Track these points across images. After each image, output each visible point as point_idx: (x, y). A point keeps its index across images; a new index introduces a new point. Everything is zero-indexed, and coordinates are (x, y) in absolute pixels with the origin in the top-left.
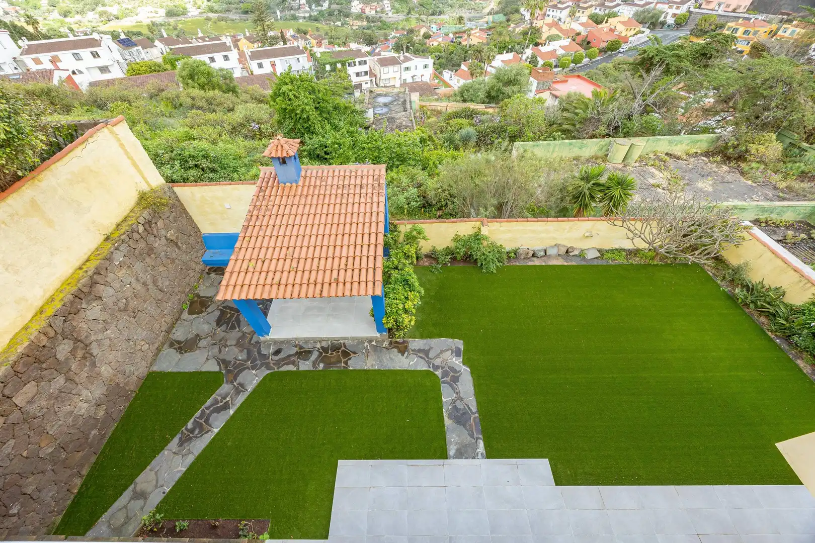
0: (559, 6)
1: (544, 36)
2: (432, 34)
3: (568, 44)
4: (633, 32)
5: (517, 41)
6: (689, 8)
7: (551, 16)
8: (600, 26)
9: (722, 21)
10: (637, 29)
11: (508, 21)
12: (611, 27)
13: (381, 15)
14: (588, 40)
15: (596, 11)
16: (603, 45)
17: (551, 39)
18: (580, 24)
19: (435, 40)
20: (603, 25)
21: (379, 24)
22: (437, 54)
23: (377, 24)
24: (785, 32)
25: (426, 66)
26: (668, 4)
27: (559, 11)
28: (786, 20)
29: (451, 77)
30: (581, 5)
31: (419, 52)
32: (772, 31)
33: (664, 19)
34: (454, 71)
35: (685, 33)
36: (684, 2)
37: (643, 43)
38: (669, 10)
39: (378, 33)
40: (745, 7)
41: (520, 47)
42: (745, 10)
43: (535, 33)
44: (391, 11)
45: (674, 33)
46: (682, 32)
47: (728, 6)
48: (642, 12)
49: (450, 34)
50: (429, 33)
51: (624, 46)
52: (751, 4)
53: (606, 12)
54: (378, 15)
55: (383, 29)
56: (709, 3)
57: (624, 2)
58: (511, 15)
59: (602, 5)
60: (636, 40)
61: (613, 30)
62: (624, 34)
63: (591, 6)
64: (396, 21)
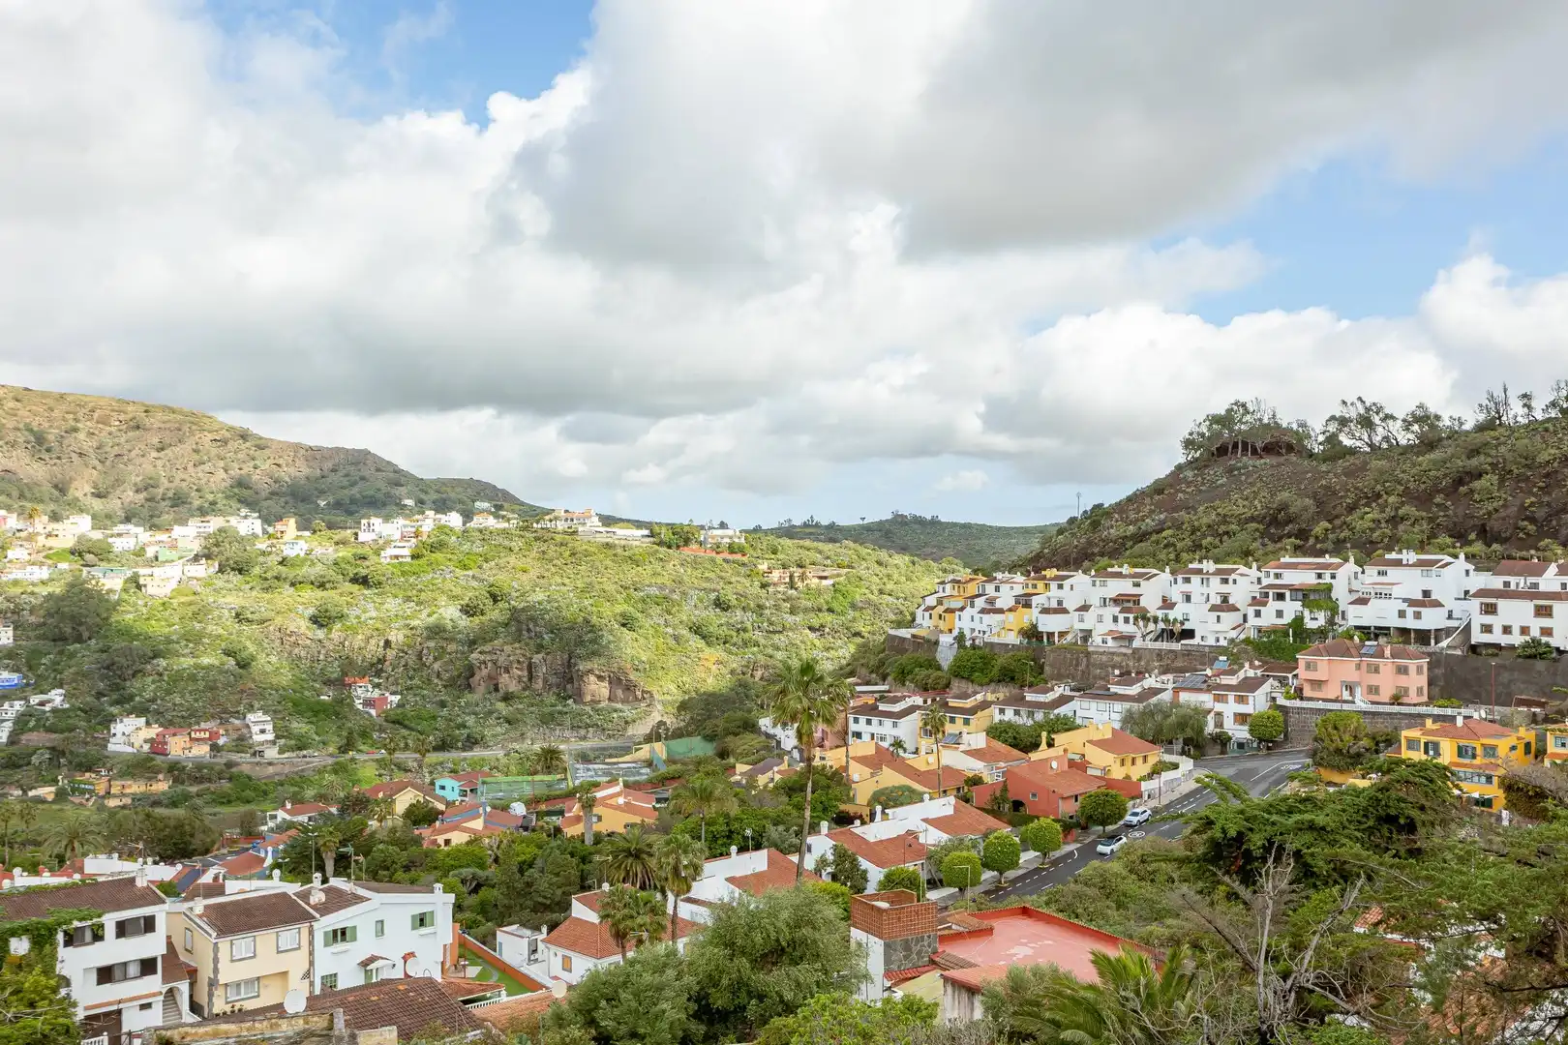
0: (882, 707)
1: (862, 794)
2: (441, 808)
3: (950, 811)
4: (1144, 768)
5: (771, 812)
6: (1274, 698)
7: (866, 737)
8: (1034, 756)
9: (1382, 727)
10: (1152, 760)
11: (723, 754)
12: (1071, 756)
13: (235, 757)
14: (1012, 796)
15: (1005, 718)
16: (1068, 808)
17: (889, 799)
18: (967, 753)
19: (455, 828)
20: (1042, 753)
21: (225, 786)
22: (467, 872)
23: (213, 786)
24: (1563, 745)
25: (421, 921)
26: (1209, 690)
27: (888, 722)
28: (1540, 718)
29: (535, 951)
30: (953, 702)
31: (392, 870)
32: (1528, 745)
33: (1218, 730)
34: (544, 929)
35: (1298, 763)
36: (1250, 685)
37: (1187, 796)
38: (1219, 707)
39: (215, 815)
40: (1420, 691)
41: (787, 830)
42: (1425, 699)
43: (829, 787)
44: (274, 743)
45: (1266, 766)
46: (1288, 759)
47: (1373, 690)
48: (1143, 714)
49: (514, 805)
50: (430, 805)
51: (1134, 807)
52: (1430, 684)
53: (1037, 719)
54: (221, 757)
55: (239, 802)
56: (1317, 684)
57: (1079, 690)
58: (729, 739)
59: (1018, 701)
60: (1163, 789)
61: (1079, 766)
62: (1118, 773)
63: (984, 705)
64: (297, 773)
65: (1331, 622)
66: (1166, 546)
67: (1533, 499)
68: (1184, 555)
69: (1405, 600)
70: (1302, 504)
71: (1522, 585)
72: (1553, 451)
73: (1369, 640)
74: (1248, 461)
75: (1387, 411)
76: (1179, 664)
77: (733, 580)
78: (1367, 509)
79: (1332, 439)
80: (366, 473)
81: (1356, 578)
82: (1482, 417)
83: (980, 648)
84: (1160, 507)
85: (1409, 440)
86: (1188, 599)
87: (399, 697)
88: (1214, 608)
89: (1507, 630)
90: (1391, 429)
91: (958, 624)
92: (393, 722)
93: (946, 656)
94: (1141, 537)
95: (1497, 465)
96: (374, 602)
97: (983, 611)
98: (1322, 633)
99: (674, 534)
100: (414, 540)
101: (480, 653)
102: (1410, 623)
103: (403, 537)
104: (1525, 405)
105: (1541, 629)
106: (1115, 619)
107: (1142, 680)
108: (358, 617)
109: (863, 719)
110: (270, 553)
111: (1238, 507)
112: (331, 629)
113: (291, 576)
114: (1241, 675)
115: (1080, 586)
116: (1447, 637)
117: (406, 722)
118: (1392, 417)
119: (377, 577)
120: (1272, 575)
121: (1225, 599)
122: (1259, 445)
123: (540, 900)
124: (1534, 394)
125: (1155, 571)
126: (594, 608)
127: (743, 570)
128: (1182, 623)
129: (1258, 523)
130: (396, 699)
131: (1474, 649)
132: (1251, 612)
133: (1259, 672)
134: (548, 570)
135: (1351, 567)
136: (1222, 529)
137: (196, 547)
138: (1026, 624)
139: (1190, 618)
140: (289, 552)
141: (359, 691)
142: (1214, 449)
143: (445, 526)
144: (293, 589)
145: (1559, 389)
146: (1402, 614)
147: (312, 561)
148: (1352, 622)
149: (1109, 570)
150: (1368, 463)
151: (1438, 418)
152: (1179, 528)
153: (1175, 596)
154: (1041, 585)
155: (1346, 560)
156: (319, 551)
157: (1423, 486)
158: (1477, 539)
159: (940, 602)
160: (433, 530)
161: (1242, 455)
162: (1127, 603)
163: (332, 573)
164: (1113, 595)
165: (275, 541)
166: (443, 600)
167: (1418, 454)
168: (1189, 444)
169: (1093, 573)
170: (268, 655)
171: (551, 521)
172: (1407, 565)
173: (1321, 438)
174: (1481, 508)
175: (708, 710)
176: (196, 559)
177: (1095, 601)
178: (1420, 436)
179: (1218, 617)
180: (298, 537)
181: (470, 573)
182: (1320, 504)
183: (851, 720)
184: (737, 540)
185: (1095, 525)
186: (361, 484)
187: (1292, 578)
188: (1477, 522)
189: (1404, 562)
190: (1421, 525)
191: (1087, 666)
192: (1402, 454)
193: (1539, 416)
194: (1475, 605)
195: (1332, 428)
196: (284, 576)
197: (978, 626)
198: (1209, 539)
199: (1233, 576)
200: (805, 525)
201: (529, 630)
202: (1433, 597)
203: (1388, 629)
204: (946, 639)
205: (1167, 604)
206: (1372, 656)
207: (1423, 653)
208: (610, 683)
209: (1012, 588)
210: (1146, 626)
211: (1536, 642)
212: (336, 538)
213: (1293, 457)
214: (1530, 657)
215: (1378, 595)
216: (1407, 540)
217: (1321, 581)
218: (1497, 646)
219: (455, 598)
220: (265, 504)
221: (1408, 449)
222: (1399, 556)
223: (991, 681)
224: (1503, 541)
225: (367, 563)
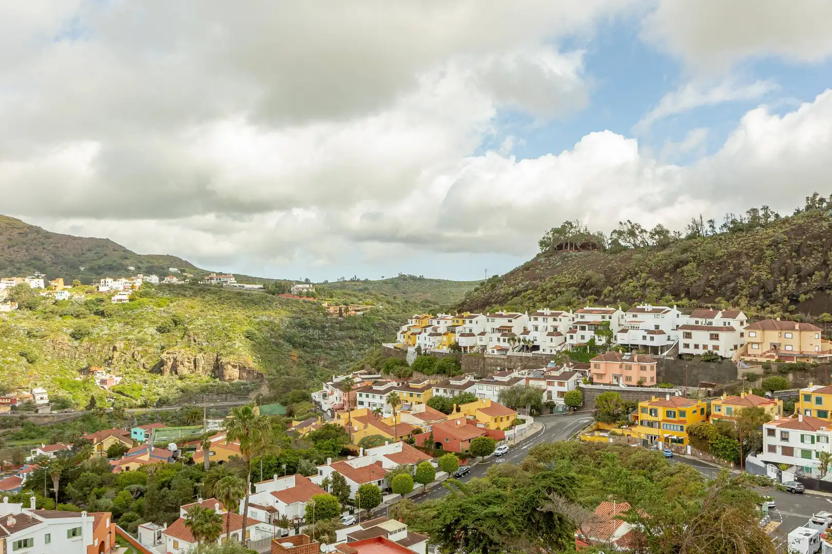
0: (375, 388)
1: (357, 438)
2: (129, 446)
3: (400, 450)
4: (508, 423)
5: (304, 452)
6: (578, 383)
7: (366, 405)
8: (449, 417)
9: (631, 399)
10: (512, 419)
11: (291, 414)
12: (468, 417)
13: (25, 413)
14: (435, 440)
15: (439, 394)
16: (465, 447)
17: (369, 443)
18: (414, 415)
19: (133, 460)
20: (454, 415)
21: (20, 429)
22: (134, 487)
23: (12, 430)
24: (720, 410)
25: (74, 533)
26: (544, 379)
27: (378, 396)
28: (711, 394)
29: (159, 538)
30: (412, 385)
31: (91, 487)
32: (702, 410)
33: (549, 401)
34: (165, 525)
35: (587, 419)
36: (566, 376)
37: (528, 439)
38: (550, 388)
39: (13, 446)
40: (652, 379)
41: (311, 462)
42: (655, 383)
43: (337, 436)
44: (48, 405)
45: (572, 420)
46: (583, 417)
47: (629, 379)
48: (509, 392)
49: (170, 444)
50: (124, 445)
51: (500, 445)
52: (658, 374)
53: (455, 395)
54: (17, 413)
55: (27, 439)
56: (600, 376)
57: (478, 378)
58: (295, 404)
59: (446, 385)
60: (517, 435)
61: (472, 423)
62: (493, 426)
63: (429, 386)
64: (60, 421)
65: (609, 342)
66: (529, 299)
67: (713, 276)
68: (538, 304)
69: (646, 330)
70: (598, 277)
71: (704, 323)
72: (724, 251)
73: (628, 352)
74: (573, 253)
75: (643, 228)
76: (531, 364)
77: (308, 312)
78: (631, 280)
79: (615, 242)
80: (108, 252)
81: (622, 318)
82: (690, 232)
83: (428, 355)
84: (527, 277)
85: (653, 243)
86: (536, 329)
87: (121, 378)
88: (549, 334)
89: (696, 346)
90: (645, 237)
91: (418, 342)
92: (117, 392)
93: (411, 358)
94: (516, 294)
95: (696, 257)
96: (108, 325)
97: (430, 335)
98: (604, 347)
99: (276, 287)
100: (131, 291)
101: (167, 353)
102: (648, 343)
103: (125, 289)
104: (710, 226)
105: (713, 346)
106: (499, 339)
107: (511, 373)
108: (98, 334)
109: (364, 394)
110: (48, 298)
111: (566, 278)
112: (82, 341)
113: (60, 311)
114: (562, 370)
115: (480, 322)
116: (667, 349)
117: (125, 392)
118: (646, 232)
119: (109, 312)
120: (579, 316)
121: (556, 329)
122: (579, 244)
123: (170, 505)
124: (715, 220)
125: (520, 314)
126: (231, 328)
127: (314, 307)
128: (533, 342)
129: (576, 287)
130: (119, 379)
131: (680, 356)
132: (568, 336)
133: (572, 369)
134: (206, 307)
135: (620, 312)
136: (558, 289)
137: (5, 295)
138: (452, 342)
139: (537, 339)
140: (59, 297)
141: (98, 375)
142: (555, 246)
143: (148, 283)
144: (61, 318)
145: (728, 218)
146: (644, 338)
147: (72, 302)
148: (619, 342)
149: (496, 313)
150: (632, 256)
151: (668, 232)
152: (535, 289)
153: (530, 328)
154: (460, 320)
155: (617, 309)
156: (76, 297)
157: (659, 268)
158: (685, 297)
159: (409, 329)
160: (142, 285)
161: (570, 249)
162: (505, 331)
163: (83, 309)
164: (498, 327)
165: (51, 291)
166: (147, 324)
167: (658, 251)
168: (542, 243)
169: (488, 314)
170: (45, 355)
171: (208, 280)
172: (648, 312)
173: (610, 241)
174: (687, 280)
175: (286, 387)
176: (5, 301)
177: (488, 330)
178: (659, 242)
179: (552, 339)
180: (64, 289)
181: (162, 309)
182: (607, 277)
183: (358, 395)
184: (310, 290)
185: (493, 287)
186: (105, 258)
187: (589, 318)
188: (685, 288)
189: (646, 310)
190: (658, 289)
191: (484, 365)
192: (649, 251)
193: (718, 231)
194: (680, 333)
195: (615, 236)
196: (56, 311)
197: (428, 343)
198: (551, 295)
199: (560, 317)
200: (352, 281)
201: (195, 341)
202: (660, 329)
203: (637, 345)
204: (411, 350)
205: (526, 332)
206: (627, 361)
207: (654, 359)
208: (240, 369)
209: (446, 322)
210: (514, 344)
211: (710, 353)
212: (86, 289)
213: (596, 252)
214: (708, 361)
215: (633, 328)
216: (649, 297)
217: (604, 320)
218: (692, 355)
219: (154, 323)
220: (49, 269)
221: (654, 247)
222: (644, 307)
223: (434, 373)
224: (698, 298)
225: (103, 304)
